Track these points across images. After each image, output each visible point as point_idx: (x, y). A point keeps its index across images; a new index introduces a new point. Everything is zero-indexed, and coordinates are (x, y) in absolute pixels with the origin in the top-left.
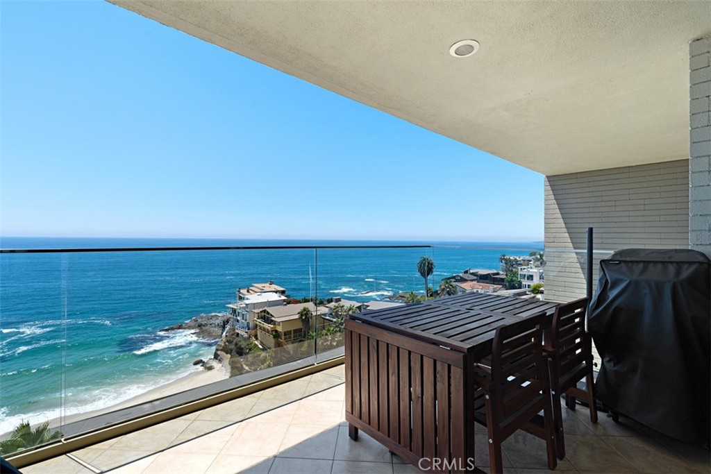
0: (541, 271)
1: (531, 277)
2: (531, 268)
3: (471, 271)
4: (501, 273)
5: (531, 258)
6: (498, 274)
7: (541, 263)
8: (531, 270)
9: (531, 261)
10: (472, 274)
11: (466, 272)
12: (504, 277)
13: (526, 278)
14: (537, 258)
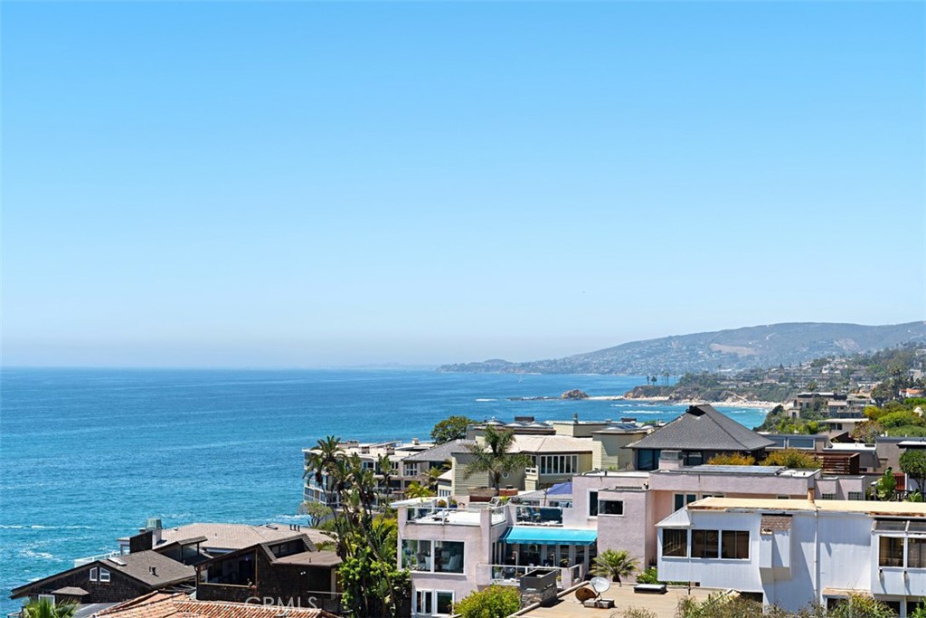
0: (498, 519)
1: (450, 556)
2: (454, 506)
3: (170, 537)
4: (316, 536)
5: (442, 453)
6: (299, 545)
7: (496, 480)
8: (454, 517)
9: (443, 466)
10: (176, 552)
11: (141, 543)
12: (328, 558)
13: (431, 560)
14: (477, 452)
